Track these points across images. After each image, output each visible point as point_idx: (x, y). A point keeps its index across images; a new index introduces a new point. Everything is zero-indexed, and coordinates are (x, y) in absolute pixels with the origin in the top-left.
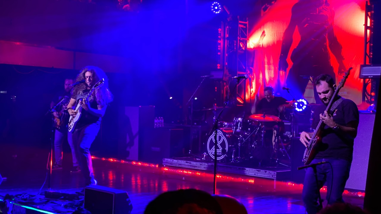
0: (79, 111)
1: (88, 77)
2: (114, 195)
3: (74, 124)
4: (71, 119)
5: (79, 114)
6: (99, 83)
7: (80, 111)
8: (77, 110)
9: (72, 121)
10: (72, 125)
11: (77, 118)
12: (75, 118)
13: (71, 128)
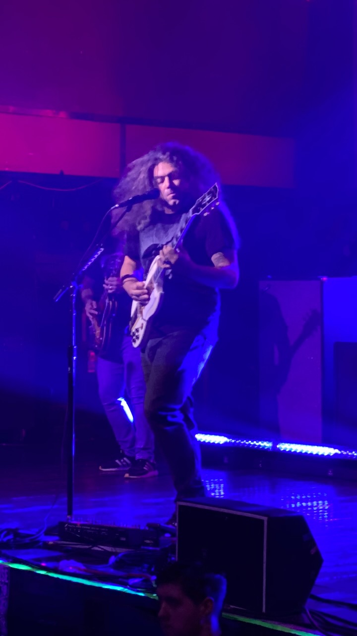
0: (155, 285)
1: (167, 179)
2: (266, 523)
3: (145, 324)
4: (136, 310)
5: (156, 294)
6: (208, 199)
7: (159, 285)
8: (151, 282)
9: (139, 315)
10: (139, 326)
11: (152, 305)
12: (147, 307)
13: (138, 338)
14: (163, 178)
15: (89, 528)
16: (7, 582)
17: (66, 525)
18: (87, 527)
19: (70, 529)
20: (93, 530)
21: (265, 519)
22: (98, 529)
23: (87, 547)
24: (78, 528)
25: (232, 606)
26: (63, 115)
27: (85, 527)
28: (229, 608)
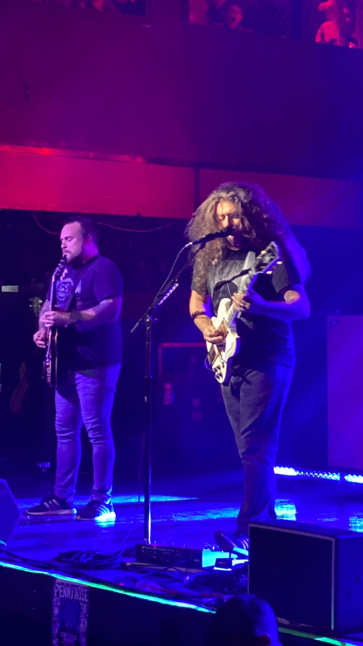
1: (227, 217)
2: (333, 544)
14: (224, 216)
15: (165, 550)
16: (86, 600)
17: (143, 547)
18: (163, 550)
19: (147, 551)
20: (168, 552)
21: (333, 540)
22: (173, 551)
23: (163, 568)
24: (155, 550)
25: (302, 624)
26: (139, 160)
27: (160, 549)
28: (299, 626)
